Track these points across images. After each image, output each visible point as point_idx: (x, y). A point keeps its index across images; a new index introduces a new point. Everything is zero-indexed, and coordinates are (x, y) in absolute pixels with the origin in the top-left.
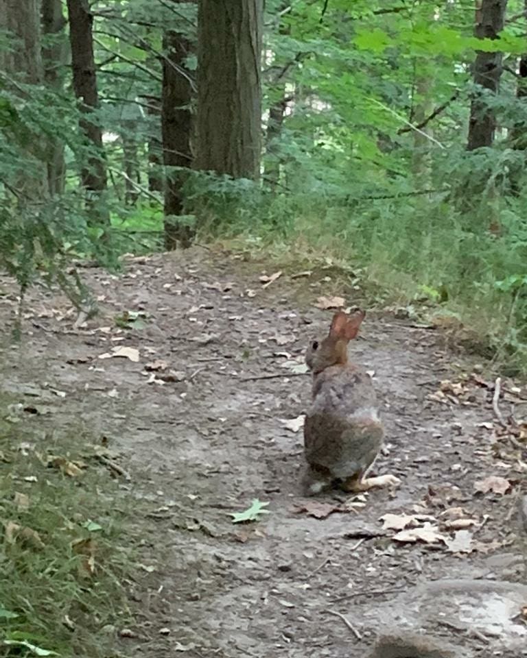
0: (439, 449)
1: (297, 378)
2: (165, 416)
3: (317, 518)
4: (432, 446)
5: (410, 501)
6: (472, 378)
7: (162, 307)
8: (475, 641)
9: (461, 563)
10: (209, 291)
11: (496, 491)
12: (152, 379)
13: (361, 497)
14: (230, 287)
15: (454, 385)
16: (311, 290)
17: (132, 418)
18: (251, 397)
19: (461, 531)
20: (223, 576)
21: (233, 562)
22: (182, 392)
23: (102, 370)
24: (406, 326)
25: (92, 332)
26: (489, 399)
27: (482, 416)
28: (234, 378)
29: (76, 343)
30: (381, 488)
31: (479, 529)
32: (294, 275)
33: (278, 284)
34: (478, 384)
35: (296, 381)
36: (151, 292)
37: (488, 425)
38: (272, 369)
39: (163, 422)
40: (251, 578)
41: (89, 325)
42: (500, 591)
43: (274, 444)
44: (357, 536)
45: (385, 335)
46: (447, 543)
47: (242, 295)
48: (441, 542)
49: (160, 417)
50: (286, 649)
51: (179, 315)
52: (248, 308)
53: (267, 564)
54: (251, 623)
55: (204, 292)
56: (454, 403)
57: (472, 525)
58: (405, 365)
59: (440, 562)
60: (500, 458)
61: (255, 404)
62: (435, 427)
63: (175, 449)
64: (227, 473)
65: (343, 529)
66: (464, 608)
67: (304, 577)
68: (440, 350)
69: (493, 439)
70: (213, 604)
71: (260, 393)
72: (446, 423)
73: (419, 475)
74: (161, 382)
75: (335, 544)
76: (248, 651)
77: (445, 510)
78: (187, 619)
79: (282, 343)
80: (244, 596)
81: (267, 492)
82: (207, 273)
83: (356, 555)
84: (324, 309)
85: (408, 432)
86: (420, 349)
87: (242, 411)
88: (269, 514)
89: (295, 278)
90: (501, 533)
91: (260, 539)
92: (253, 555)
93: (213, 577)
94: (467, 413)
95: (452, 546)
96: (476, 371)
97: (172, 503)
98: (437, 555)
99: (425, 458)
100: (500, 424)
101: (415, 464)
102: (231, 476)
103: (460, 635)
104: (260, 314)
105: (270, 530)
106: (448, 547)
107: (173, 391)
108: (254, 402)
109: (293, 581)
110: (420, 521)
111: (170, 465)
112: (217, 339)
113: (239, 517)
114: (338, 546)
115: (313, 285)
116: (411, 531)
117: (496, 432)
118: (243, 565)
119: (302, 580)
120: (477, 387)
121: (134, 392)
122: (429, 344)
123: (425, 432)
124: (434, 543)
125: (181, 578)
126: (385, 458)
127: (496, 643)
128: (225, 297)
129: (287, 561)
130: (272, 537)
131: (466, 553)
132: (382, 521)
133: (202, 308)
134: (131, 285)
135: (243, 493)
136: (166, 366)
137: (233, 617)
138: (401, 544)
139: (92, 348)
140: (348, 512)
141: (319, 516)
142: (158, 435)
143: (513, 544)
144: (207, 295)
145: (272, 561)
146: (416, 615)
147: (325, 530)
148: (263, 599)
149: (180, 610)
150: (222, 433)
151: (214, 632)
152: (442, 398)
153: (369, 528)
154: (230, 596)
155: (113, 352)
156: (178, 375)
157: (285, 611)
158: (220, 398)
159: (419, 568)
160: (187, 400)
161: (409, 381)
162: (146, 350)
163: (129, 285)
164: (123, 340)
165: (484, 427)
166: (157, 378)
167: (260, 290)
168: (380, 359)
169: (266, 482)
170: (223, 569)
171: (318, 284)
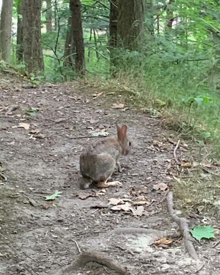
0: (145, 170)
1: (94, 138)
2: (32, 153)
3: (81, 199)
4: (142, 169)
5: (124, 192)
6: (168, 140)
7: (48, 106)
8: (128, 254)
9: (137, 220)
10: (71, 100)
11: (161, 189)
12: (31, 137)
13: (104, 190)
14: (80, 98)
15: (159, 143)
16: (112, 100)
17: (17, 154)
18: (71, 146)
19: (140, 206)
20: (31, 223)
21: (38, 218)
22: (42, 143)
23: (11, 133)
24: (147, 117)
25: (13, 116)
26: (173, 149)
27: (168, 156)
28: (67, 137)
29: (4, 121)
30: (113, 187)
31: (148, 205)
32: (107, 94)
33: (100, 97)
34: (170, 142)
35: (93, 139)
36: (47, 99)
37: (169, 160)
38: (84, 134)
39: (30, 156)
40: (43, 225)
41: (13, 113)
42: (146, 233)
43: (74, 166)
44: (96, 208)
45: (137, 121)
46: (133, 211)
47: (84, 102)
48: (131, 211)
49: (29, 153)
50: (47, 256)
51: (54, 110)
52: (84, 107)
53: (54, 219)
54: (36, 244)
55: (68, 100)
56: (157, 150)
57: (146, 204)
58: (141, 133)
59: (128, 219)
60: (169, 175)
61: (71, 149)
62: (146, 161)
63: (31, 168)
64: (50, 179)
65: (91, 204)
66: (129, 240)
67: (68, 225)
68: (158, 127)
69: (169, 166)
70: (22, 236)
71: (76, 144)
72: (151, 159)
73: (132, 181)
74: (35, 139)
75: (86, 210)
76: (30, 257)
77: (137, 196)
78: (8, 242)
79: (92, 123)
80: (37, 233)
81: (64, 187)
82: (74, 92)
83: (93, 215)
84: (115, 109)
85: (134, 163)
86: (149, 127)
87: (65, 152)
88: (62, 197)
89: (107, 95)
90: (157, 208)
91: (54, 207)
92: (49, 215)
93: (27, 224)
94: (162, 155)
95: (135, 213)
96: (171, 137)
97: (21, 191)
98: (128, 217)
99: (136, 174)
100: (174, 160)
101: (132, 177)
102: (52, 180)
103: (123, 252)
104: (88, 110)
105: (60, 204)
106: (133, 213)
107: (39, 142)
108: (72, 148)
109: (62, 226)
110: (124, 201)
111: (26, 175)
112: (64, 121)
113: (48, 198)
114: (86, 211)
115: (113, 98)
116: (119, 206)
117: (171, 163)
118: (43, 219)
119: (66, 226)
120: (169, 144)
121: (22, 143)
122: (154, 125)
123: (141, 163)
124: (127, 211)
125: (12, 224)
126: (120, 174)
127: (138, 256)
128: (76, 103)
129: (63, 217)
130: (60, 207)
131: (140, 216)
132: (109, 201)
133: (65, 107)
134: (40, 96)
135: (53, 188)
136: (39, 132)
137: (29, 241)
138: (114, 211)
139: (10, 123)
140: (96, 197)
141: (83, 198)
142: (26, 161)
143: (160, 212)
144: (69, 102)
145: (56, 217)
146: (108, 243)
147: (84, 204)
148: (45, 234)
149: (6, 238)
150: (53, 161)
151: (17, 248)
152: (153, 148)
153: (102, 204)
154: (31, 232)
155: (19, 125)
156: (43, 136)
157: (53, 239)
158: (58, 146)
159: (118, 222)
160: (43, 147)
161: (141, 140)
162: (33, 125)
163: (39, 97)
164: (25, 120)
165: (167, 161)
166: (33, 137)
167: (92, 100)
168: (131, 131)
169: (65, 183)
170: (33, 220)
171: (116, 98)
